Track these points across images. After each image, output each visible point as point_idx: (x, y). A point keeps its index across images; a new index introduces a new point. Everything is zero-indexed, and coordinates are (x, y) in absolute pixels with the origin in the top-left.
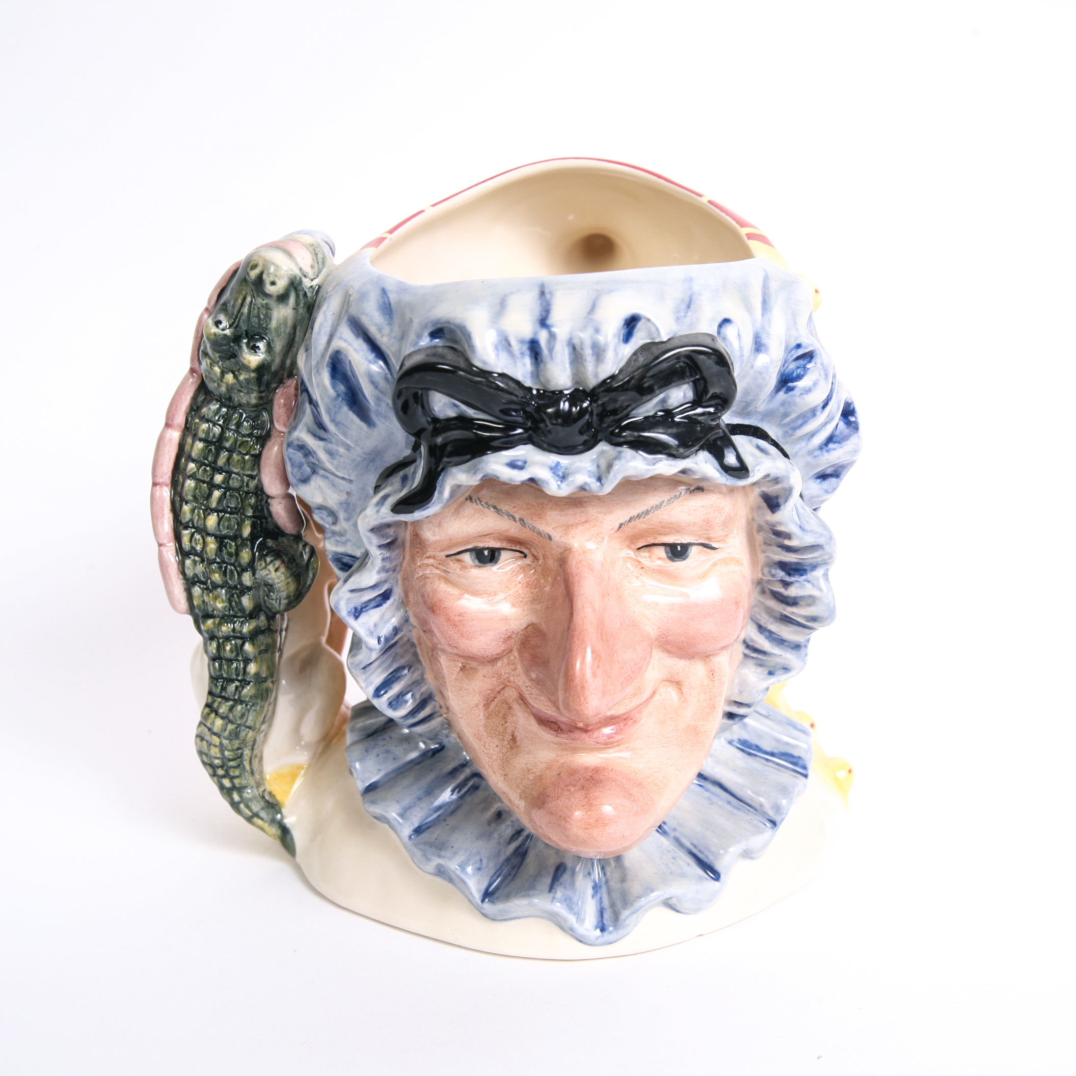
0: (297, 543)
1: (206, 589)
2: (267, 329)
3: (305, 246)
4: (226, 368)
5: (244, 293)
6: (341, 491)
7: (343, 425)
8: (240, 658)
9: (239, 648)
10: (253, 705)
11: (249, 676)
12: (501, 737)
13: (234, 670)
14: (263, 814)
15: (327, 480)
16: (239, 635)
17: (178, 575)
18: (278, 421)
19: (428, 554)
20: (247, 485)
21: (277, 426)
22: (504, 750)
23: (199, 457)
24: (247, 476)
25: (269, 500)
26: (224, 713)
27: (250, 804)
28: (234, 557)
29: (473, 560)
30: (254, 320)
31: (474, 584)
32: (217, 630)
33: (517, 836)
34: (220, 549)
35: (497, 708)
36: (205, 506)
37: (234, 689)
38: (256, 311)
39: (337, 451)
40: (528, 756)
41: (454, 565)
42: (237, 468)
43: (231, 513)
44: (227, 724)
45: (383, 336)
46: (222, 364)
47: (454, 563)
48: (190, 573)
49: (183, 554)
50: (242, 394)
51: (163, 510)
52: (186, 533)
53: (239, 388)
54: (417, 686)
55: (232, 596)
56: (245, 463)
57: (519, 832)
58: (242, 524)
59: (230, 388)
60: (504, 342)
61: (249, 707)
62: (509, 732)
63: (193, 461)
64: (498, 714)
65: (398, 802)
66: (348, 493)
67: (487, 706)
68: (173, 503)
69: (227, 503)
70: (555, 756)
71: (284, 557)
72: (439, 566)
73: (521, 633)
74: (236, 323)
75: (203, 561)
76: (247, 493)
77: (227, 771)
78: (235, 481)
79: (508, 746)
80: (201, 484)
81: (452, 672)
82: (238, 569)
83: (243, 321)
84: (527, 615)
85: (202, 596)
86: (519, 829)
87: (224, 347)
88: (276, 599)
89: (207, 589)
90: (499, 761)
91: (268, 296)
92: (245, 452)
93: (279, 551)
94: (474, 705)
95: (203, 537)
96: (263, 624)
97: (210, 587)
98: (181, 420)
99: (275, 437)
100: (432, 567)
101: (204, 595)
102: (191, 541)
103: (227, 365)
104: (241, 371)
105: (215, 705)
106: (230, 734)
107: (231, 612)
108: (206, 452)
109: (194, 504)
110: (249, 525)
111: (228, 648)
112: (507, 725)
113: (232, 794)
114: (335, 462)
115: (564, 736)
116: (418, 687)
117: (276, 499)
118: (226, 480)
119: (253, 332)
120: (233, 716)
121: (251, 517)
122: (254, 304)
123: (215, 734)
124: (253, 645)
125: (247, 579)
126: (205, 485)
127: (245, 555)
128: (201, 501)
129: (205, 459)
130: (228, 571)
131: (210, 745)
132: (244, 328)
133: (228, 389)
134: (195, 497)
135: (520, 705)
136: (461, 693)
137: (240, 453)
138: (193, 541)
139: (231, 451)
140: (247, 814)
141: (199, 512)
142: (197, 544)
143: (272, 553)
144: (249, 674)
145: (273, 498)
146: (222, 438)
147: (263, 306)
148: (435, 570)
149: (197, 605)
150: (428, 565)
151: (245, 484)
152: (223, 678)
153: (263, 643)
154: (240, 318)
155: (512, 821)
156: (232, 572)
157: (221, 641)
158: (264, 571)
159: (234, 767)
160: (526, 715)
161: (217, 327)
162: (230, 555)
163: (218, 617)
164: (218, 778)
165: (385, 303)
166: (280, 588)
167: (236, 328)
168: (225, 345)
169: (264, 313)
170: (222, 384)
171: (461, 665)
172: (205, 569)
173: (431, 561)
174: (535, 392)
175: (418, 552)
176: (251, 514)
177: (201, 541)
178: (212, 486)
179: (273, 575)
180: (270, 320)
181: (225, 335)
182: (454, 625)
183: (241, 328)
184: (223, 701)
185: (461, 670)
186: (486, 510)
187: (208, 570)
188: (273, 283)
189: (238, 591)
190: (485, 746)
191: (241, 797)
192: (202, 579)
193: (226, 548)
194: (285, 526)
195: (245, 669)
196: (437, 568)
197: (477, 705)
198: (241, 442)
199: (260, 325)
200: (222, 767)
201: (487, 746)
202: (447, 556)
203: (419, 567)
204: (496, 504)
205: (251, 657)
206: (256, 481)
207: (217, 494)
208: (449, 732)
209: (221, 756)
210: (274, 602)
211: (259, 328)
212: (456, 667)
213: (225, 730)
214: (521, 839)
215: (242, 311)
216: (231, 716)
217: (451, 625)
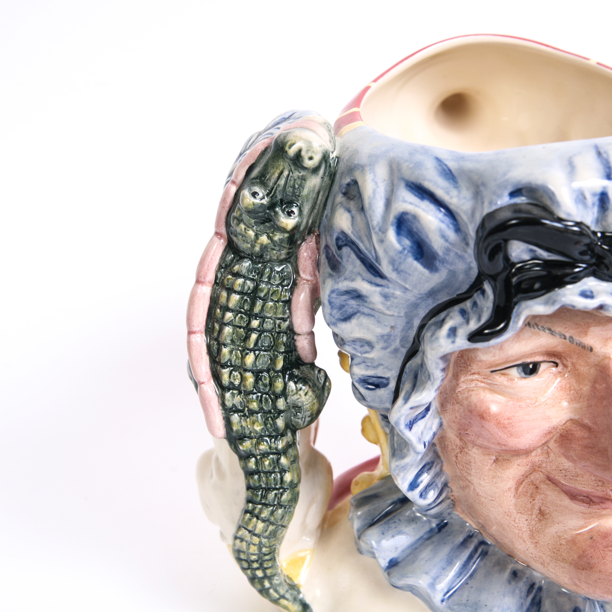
0: (313, 370)
1: (243, 416)
2: (299, 196)
3: (321, 124)
4: (260, 231)
5: (281, 168)
6: (386, 326)
7: (406, 272)
8: (277, 470)
9: (276, 462)
10: (289, 508)
11: (286, 484)
12: (530, 513)
13: (273, 481)
14: (288, 596)
15: (372, 318)
16: (275, 451)
17: (219, 407)
18: (304, 272)
19: (473, 371)
20: (279, 326)
21: (302, 275)
22: (533, 523)
23: (236, 307)
24: (279, 319)
25: (295, 337)
26: (265, 518)
27: (278, 589)
28: (268, 387)
29: (519, 373)
30: (289, 190)
31: (520, 392)
32: (254, 449)
33: (531, 589)
34: (256, 382)
35: (525, 489)
36: (242, 347)
37: (273, 496)
38: (292, 182)
39: (393, 294)
40: (558, 525)
41: (500, 379)
42: (270, 313)
43: (265, 351)
44: (268, 526)
45: (452, 197)
46: (256, 228)
47: (500, 377)
48: (229, 404)
49: (222, 388)
50: (275, 252)
51: (202, 354)
52: (225, 372)
53: (273, 247)
54: (437, 478)
55: (267, 419)
56: (277, 309)
57: (532, 586)
58: (275, 359)
59: (264, 248)
60: (580, 197)
61: (286, 509)
62: (537, 508)
63: (232, 311)
64: (525, 494)
65: (427, 573)
66: (392, 327)
67: (517, 489)
68: (209, 347)
69: (262, 343)
70: (583, 523)
71: (309, 383)
72: (484, 380)
73: (560, 428)
74: (272, 193)
75: (240, 393)
76: (279, 333)
77: (261, 564)
78: (268, 324)
79: (537, 519)
80: (238, 329)
81: (486, 464)
82: (272, 396)
83: (279, 192)
84: (566, 413)
85: (240, 422)
86: (531, 583)
87: (260, 214)
88: (302, 418)
89: (245, 415)
90: (529, 532)
91: (305, 168)
92: (276, 300)
93: (305, 378)
94: (507, 490)
95: (240, 373)
96: (290, 439)
97: (247, 414)
98: (212, 278)
99: (302, 285)
100: (477, 382)
101: (242, 421)
102: (230, 377)
103: (260, 229)
104: (275, 233)
105: (257, 511)
106: (270, 534)
107: (267, 433)
108: (242, 302)
109: (232, 346)
110: (282, 359)
111: (267, 463)
112: (534, 502)
113: (263, 582)
114: (388, 303)
115: (596, 507)
116: (439, 478)
117: (302, 336)
118: (261, 324)
119: (287, 199)
120: (275, 519)
121: (282, 353)
122: (291, 177)
123: (255, 535)
124: (287, 457)
125: (281, 403)
126: (242, 330)
127: (279, 385)
128: (238, 344)
129: (241, 308)
130: (263, 399)
131: (249, 544)
132: (279, 197)
133: (261, 249)
134: (232, 340)
135: (547, 485)
136: (495, 480)
137: (272, 300)
138: (232, 377)
139: (265, 300)
140: (275, 597)
141: (236, 353)
142: (235, 380)
143: (300, 381)
144: (286, 482)
145: (299, 335)
146: (256, 289)
147: (299, 178)
148: (480, 383)
149: (236, 430)
150: (472, 380)
151: (277, 326)
152: (262, 488)
153: (292, 455)
154: (276, 189)
155: (527, 578)
156: (266, 400)
157: (258, 457)
158: (295, 396)
159: (268, 560)
160: (556, 493)
161: (255, 197)
162: (265, 385)
163: (255, 438)
164: (252, 571)
165: (444, 170)
166: (307, 408)
167: (271, 197)
168: (261, 212)
169: (299, 183)
170: (256, 244)
171: (494, 458)
172: (242, 399)
173: (476, 376)
174: (599, 235)
175: (461, 370)
176: (283, 350)
177: (239, 376)
178: (249, 330)
179: (303, 398)
180: (303, 188)
181: (262, 204)
182: (504, 427)
183: (276, 197)
184: (264, 507)
185: (495, 461)
186: (542, 333)
187: (245, 400)
188: (311, 158)
189: (272, 415)
190: (515, 521)
191: (271, 583)
192: (240, 408)
193: (261, 380)
194: (306, 357)
195: (282, 479)
196: (482, 382)
197: (509, 489)
198: (273, 291)
199: (294, 193)
200: (257, 561)
201: (517, 521)
202: (492, 372)
203: (463, 382)
204: (550, 327)
205: (286, 469)
206: (287, 323)
207: (254, 336)
208: (452, 511)
209: (258, 553)
210: (300, 420)
211: (292, 196)
212: (490, 459)
213: (266, 531)
214: (534, 591)
215: (278, 183)
216: (272, 519)
217: (501, 428)
